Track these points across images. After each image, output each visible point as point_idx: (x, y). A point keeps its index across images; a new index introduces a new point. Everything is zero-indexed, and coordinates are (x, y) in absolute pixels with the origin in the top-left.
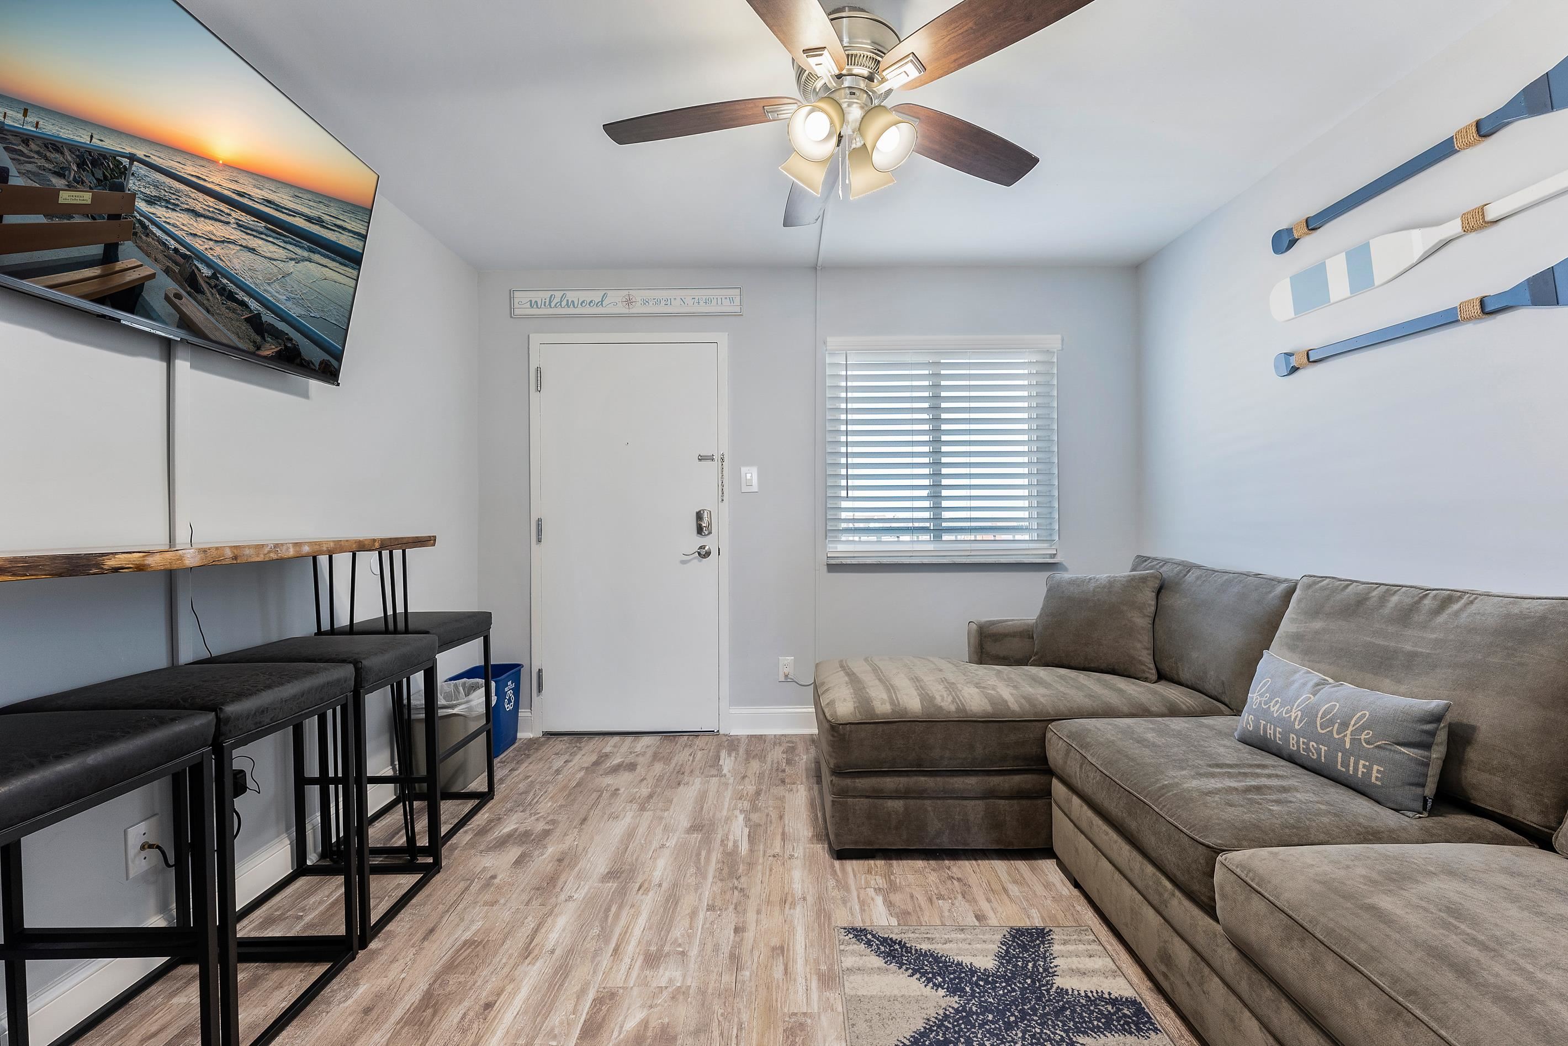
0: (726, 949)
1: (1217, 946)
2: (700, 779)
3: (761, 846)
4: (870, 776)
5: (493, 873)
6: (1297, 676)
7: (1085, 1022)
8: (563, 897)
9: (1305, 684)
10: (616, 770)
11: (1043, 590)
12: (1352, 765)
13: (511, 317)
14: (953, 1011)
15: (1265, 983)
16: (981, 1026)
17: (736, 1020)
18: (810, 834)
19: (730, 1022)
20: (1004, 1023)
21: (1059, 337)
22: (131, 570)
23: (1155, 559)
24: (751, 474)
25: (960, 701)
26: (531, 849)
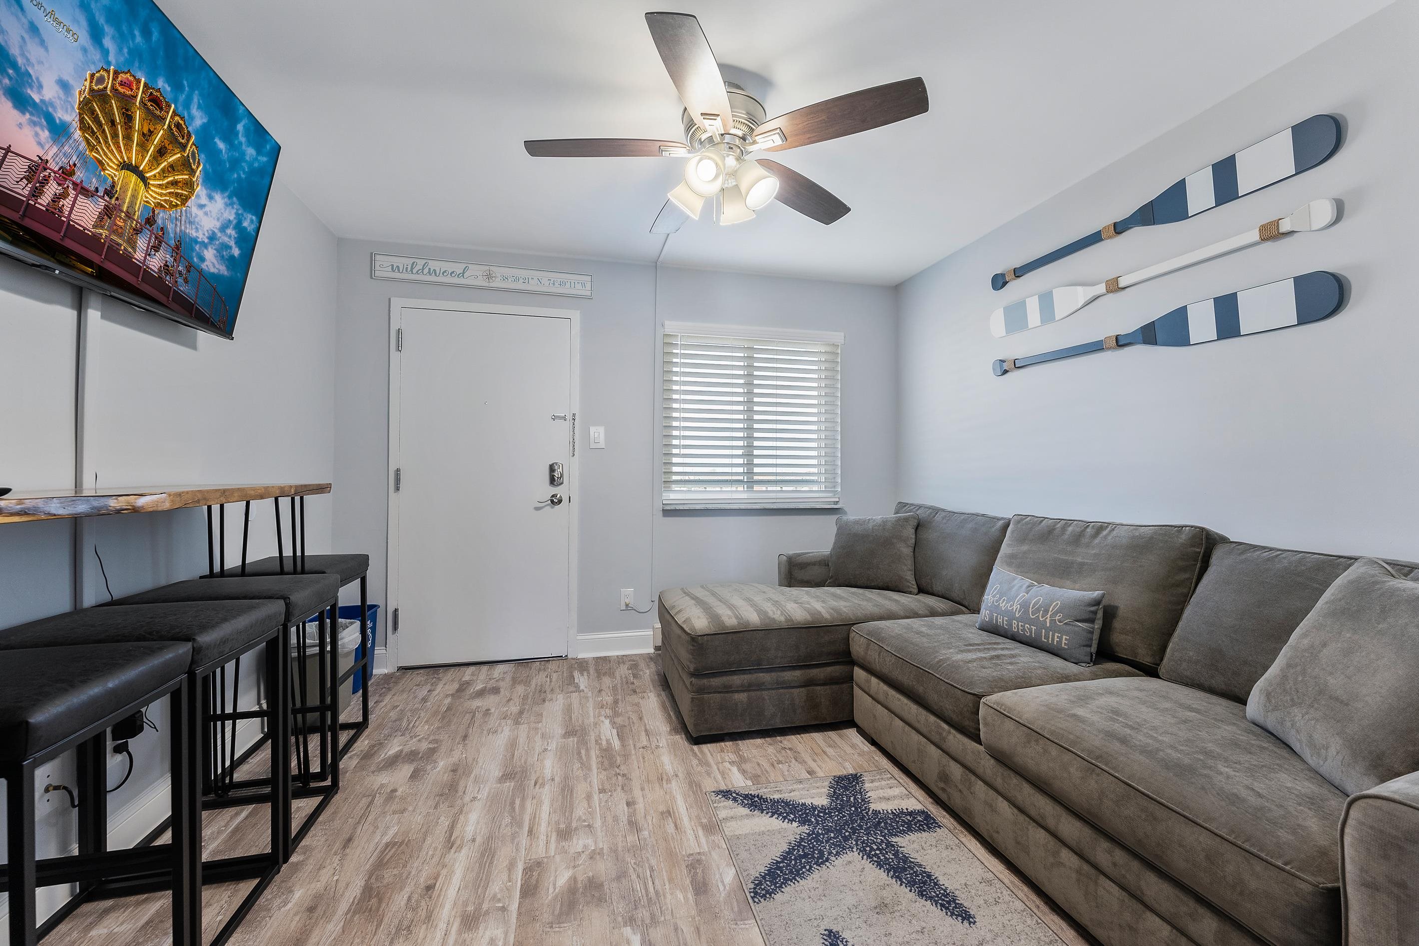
0: (624, 819)
1: (981, 759)
2: (561, 695)
3: (631, 742)
4: (722, 676)
5: (392, 788)
6: (1016, 582)
7: (895, 828)
8: (467, 798)
9: (1021, 587)
10: (481, 694)
11: (834, 530)
12: (1051, 637)
13: (372, 278)
14: (806, 835)
15: (1012, 775)
16: (827, 842)
17: (647, 865)
18: (668, 729)
19: (642, 867)
20: (842, 837)
21: (843, 334)
22: (129, 511)
23: (912, 505)
24: (598, 433)
25: (787, 613)
26: (423, 764)
